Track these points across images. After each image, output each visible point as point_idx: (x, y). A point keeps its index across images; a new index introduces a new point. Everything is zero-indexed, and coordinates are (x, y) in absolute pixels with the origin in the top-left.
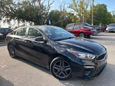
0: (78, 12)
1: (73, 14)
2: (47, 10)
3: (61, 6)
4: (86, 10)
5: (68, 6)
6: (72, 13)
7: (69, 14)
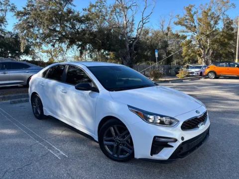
0: (196, 33)
1: (184, 37)
2: (138, 29)
3: (163, 21)
4: (214, 29)
6: (185, 34)
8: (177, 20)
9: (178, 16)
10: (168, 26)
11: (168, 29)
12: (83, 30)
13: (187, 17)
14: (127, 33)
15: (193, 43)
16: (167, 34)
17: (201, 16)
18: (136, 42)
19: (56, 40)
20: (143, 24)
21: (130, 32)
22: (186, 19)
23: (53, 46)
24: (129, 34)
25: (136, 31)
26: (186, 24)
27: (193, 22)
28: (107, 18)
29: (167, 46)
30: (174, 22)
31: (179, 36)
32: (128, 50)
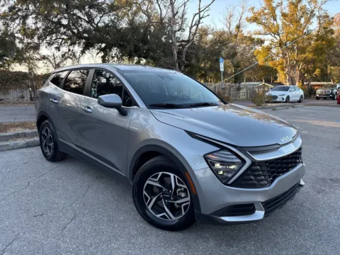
0: (279, 35)
1: (262, 42)
2: (192, 26)
3: (231, 16)
4: (305, 31)
6: (260, 37)
7: (252, 40)
8: (250, 15)
9: (253, 9)
10: (237, 23)
11: (238, 27)
12: (107, 26)
13: (266, 11)
14: (175, 32)
15: (274, 51)
16: (236, 36)
17: (286, 11)
18: (189, 48)
19: (63, 39)
20: (200, 18)
21: (179, 30)
22: (265, 14)
23: (58, 49)
24: (178, 34)
25: (188, 29)
26: (263, 21)
27: (275, 19)
28: (144, 8)
29: (235, 54)
30: (247, 18)
31: (254, 39)
32: (176, 58)
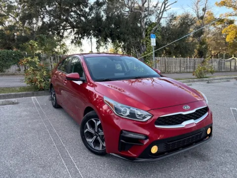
2: (160, 12)
5: (219, 2)
7: (221, 21)
10: (204, 6)
11: (204, 10)
16: (202, 18)
26: (232, 4)
30: (216, 3)
31: (224, 20)
